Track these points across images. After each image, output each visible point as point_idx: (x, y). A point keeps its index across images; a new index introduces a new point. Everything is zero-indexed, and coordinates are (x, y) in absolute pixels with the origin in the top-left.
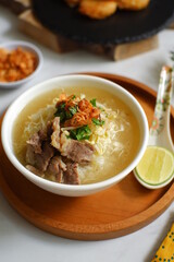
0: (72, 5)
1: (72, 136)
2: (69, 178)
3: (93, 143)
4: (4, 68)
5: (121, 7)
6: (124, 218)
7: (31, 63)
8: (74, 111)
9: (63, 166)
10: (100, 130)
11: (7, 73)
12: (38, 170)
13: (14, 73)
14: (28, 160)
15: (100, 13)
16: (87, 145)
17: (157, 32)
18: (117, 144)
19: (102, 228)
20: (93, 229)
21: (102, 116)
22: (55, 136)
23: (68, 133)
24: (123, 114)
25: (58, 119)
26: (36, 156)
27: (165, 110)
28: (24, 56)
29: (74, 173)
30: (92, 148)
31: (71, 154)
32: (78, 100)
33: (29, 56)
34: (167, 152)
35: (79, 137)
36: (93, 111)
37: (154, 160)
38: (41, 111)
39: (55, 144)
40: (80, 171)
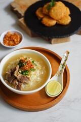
0: (39, 19)
1: (22, 73)
2: (19, 88)
3: (29, 77)
4: (8, 40)
5: (58, 23)
6: (38, 105)
7: (19, 40)
8: (25, 64)
9: (17, 83)
10: (32, 73)
11: (9, 42)
12: (8, 82)
13: (11, 43)
14: (6, 78)
15: (49, 25)
16: (27, 77)
17: (70, 36)
18: (39, 78)
19: (29, 107)
20: (25, 107)
21: (35, 67)
22: (16, 72)
23: (21, 72)
24: (44, 68)
25: (18, 66)
26: (9, 78)
27: (63, 68)
28: (17, 36)
29: (21, 86)
30: (28, 78)
31: (21, 79)
32: (27, 60)
33: (19, 37)
34: (60, 84)
35: (24, 74)
36: (32, 65)
37: (54, 86)
38: (15, 61)
39: (15, 75)
40: (23, 86)
